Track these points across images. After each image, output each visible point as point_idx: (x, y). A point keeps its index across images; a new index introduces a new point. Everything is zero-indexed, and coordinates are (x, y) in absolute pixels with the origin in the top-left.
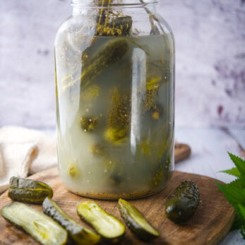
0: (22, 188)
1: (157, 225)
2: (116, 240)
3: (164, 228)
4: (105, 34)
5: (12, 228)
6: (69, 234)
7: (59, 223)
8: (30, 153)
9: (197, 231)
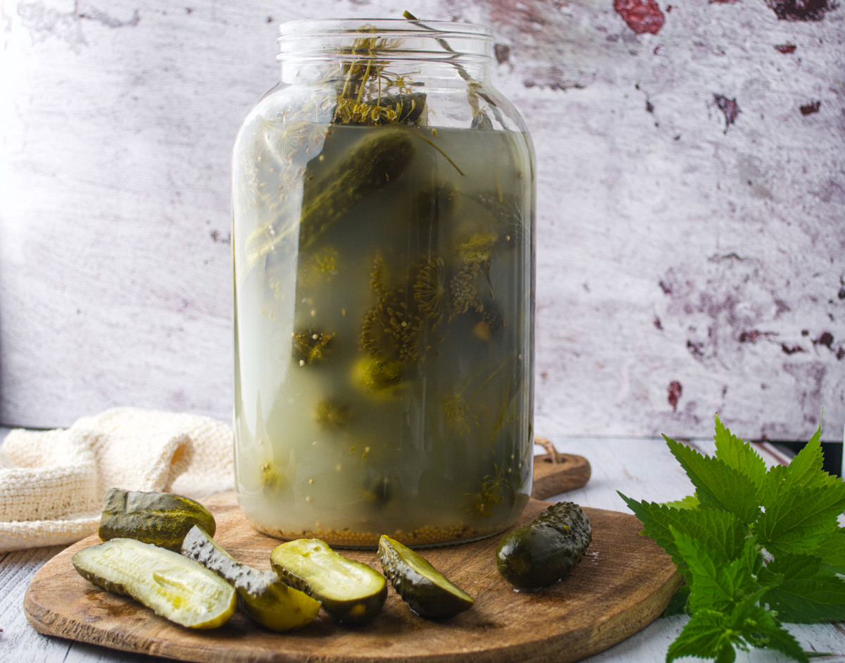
0: (137, 512)
1: (475, 593)
2: (360, 609)
3: (492, 598)
4: (356, 121)
5: (99, 596)
6: (240, 594)
7: (220, 573)
8: (170, 454)
9: (574, 604)
